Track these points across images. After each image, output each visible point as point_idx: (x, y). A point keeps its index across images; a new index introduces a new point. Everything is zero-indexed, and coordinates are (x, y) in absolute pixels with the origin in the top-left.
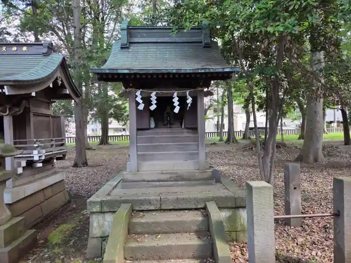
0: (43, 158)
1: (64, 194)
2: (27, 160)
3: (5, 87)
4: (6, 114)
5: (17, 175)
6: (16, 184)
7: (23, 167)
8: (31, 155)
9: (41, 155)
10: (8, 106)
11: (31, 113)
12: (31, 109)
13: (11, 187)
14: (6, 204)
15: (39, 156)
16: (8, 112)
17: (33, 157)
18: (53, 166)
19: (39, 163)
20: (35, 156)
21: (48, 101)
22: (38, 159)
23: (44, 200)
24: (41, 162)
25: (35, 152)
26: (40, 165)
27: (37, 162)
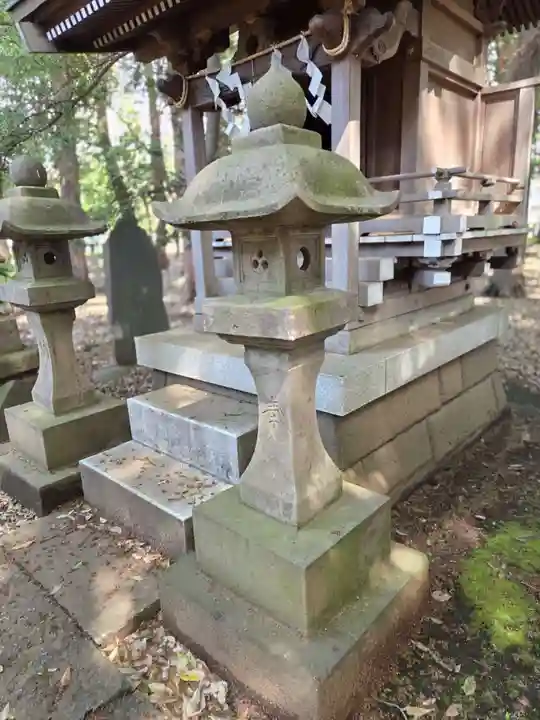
0: (457, 250)
1: (494, 388)
2: (399, 258)
4: (341, 49)
5: (364, 308)
6: (363, 342)
7: (386, 283)
8: (417, 238)
9: (453, 236)
10: (349, 8)
11: (422, 64)
13: (347, 350)
14: (319, 413)
15: (447, 243)
16: (345, 44)
17: (421, 244)
18: (467, 287)
19: (441, 269)
20: (428, 242)
21: (478, 25)
22: (439, 255)
23: (438, 404)
24: (448, 270)
25: (432, 224)
26: (442, 278)
27: (432, 265)
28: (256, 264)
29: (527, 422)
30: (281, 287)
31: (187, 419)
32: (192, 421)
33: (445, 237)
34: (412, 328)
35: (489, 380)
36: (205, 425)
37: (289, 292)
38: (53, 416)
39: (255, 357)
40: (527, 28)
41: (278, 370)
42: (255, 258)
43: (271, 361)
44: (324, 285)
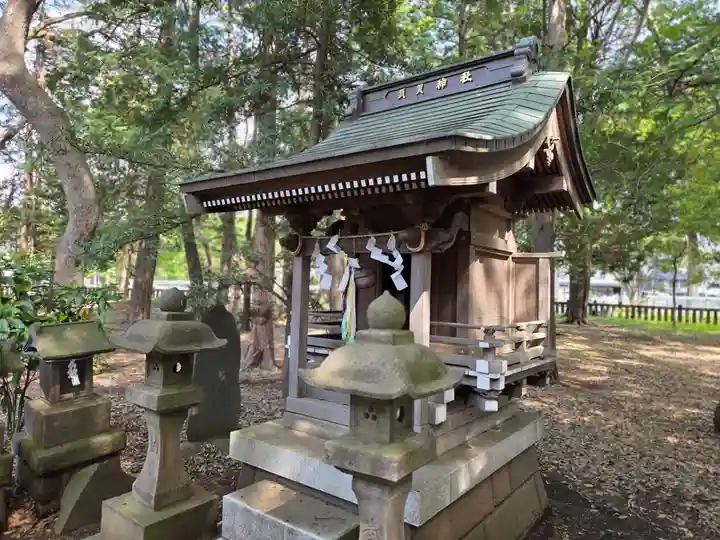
0: (501, 385)
1: (536, 486)
2: (458, 386)
3: (429, 160)
4: (419, 249)
7: (448, 404)
8: (471, 373)
9: (498, 376)
10: (425, 227)
11: (471, 247)
12: (473, 237)
15: (493, 381)
16: (422, 244)
17: (476, 377)
19: (490, 399)
20: (479, 377)
21: (508, 215)
22: (488, 388)
23: (491, 508)
24: (495, 399)
25: (482, 365)
26: (492, 406)
27: (485, 394)
28: (367, 416)
29: (566, 522)
30: (387, 437)
31: (281, 521)
32: (286, 524)
33: (493, 376)
34: (468, 438)
35: (532, 480)
36: (300, 530)
37: (392, 440)
38: (152, 511)
39: (361, 485)
40: (542, 211)
41: (379, 498)
42: (367, 411)
43: (375, 491)
44: (412, 431)
